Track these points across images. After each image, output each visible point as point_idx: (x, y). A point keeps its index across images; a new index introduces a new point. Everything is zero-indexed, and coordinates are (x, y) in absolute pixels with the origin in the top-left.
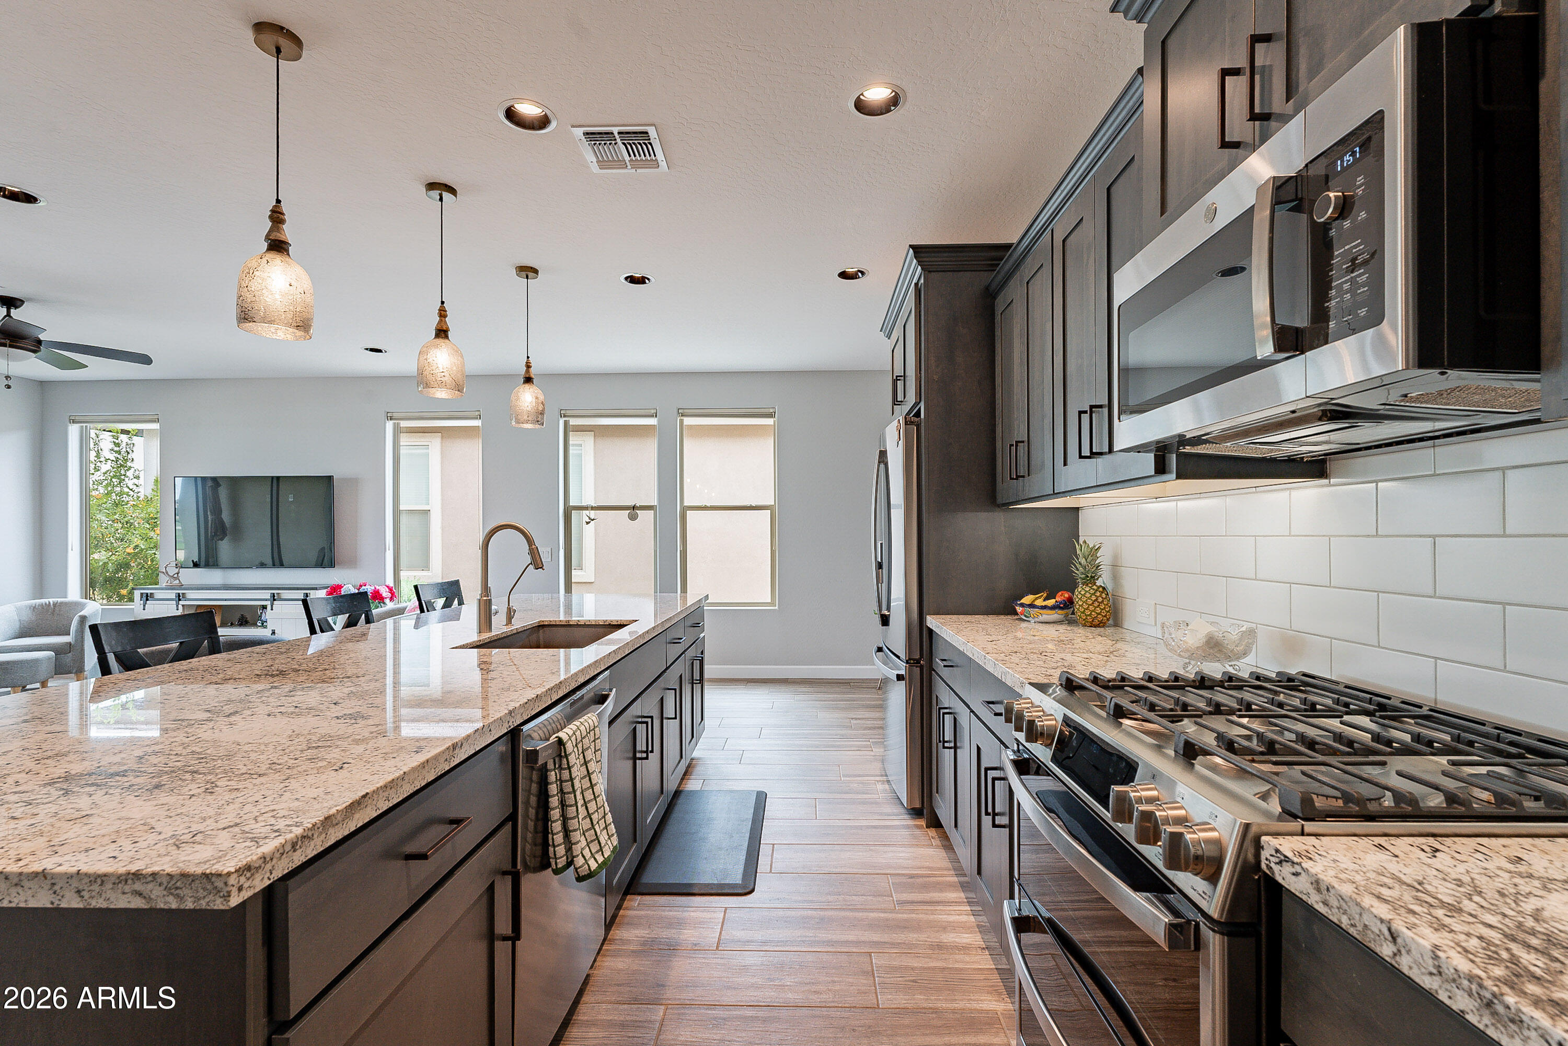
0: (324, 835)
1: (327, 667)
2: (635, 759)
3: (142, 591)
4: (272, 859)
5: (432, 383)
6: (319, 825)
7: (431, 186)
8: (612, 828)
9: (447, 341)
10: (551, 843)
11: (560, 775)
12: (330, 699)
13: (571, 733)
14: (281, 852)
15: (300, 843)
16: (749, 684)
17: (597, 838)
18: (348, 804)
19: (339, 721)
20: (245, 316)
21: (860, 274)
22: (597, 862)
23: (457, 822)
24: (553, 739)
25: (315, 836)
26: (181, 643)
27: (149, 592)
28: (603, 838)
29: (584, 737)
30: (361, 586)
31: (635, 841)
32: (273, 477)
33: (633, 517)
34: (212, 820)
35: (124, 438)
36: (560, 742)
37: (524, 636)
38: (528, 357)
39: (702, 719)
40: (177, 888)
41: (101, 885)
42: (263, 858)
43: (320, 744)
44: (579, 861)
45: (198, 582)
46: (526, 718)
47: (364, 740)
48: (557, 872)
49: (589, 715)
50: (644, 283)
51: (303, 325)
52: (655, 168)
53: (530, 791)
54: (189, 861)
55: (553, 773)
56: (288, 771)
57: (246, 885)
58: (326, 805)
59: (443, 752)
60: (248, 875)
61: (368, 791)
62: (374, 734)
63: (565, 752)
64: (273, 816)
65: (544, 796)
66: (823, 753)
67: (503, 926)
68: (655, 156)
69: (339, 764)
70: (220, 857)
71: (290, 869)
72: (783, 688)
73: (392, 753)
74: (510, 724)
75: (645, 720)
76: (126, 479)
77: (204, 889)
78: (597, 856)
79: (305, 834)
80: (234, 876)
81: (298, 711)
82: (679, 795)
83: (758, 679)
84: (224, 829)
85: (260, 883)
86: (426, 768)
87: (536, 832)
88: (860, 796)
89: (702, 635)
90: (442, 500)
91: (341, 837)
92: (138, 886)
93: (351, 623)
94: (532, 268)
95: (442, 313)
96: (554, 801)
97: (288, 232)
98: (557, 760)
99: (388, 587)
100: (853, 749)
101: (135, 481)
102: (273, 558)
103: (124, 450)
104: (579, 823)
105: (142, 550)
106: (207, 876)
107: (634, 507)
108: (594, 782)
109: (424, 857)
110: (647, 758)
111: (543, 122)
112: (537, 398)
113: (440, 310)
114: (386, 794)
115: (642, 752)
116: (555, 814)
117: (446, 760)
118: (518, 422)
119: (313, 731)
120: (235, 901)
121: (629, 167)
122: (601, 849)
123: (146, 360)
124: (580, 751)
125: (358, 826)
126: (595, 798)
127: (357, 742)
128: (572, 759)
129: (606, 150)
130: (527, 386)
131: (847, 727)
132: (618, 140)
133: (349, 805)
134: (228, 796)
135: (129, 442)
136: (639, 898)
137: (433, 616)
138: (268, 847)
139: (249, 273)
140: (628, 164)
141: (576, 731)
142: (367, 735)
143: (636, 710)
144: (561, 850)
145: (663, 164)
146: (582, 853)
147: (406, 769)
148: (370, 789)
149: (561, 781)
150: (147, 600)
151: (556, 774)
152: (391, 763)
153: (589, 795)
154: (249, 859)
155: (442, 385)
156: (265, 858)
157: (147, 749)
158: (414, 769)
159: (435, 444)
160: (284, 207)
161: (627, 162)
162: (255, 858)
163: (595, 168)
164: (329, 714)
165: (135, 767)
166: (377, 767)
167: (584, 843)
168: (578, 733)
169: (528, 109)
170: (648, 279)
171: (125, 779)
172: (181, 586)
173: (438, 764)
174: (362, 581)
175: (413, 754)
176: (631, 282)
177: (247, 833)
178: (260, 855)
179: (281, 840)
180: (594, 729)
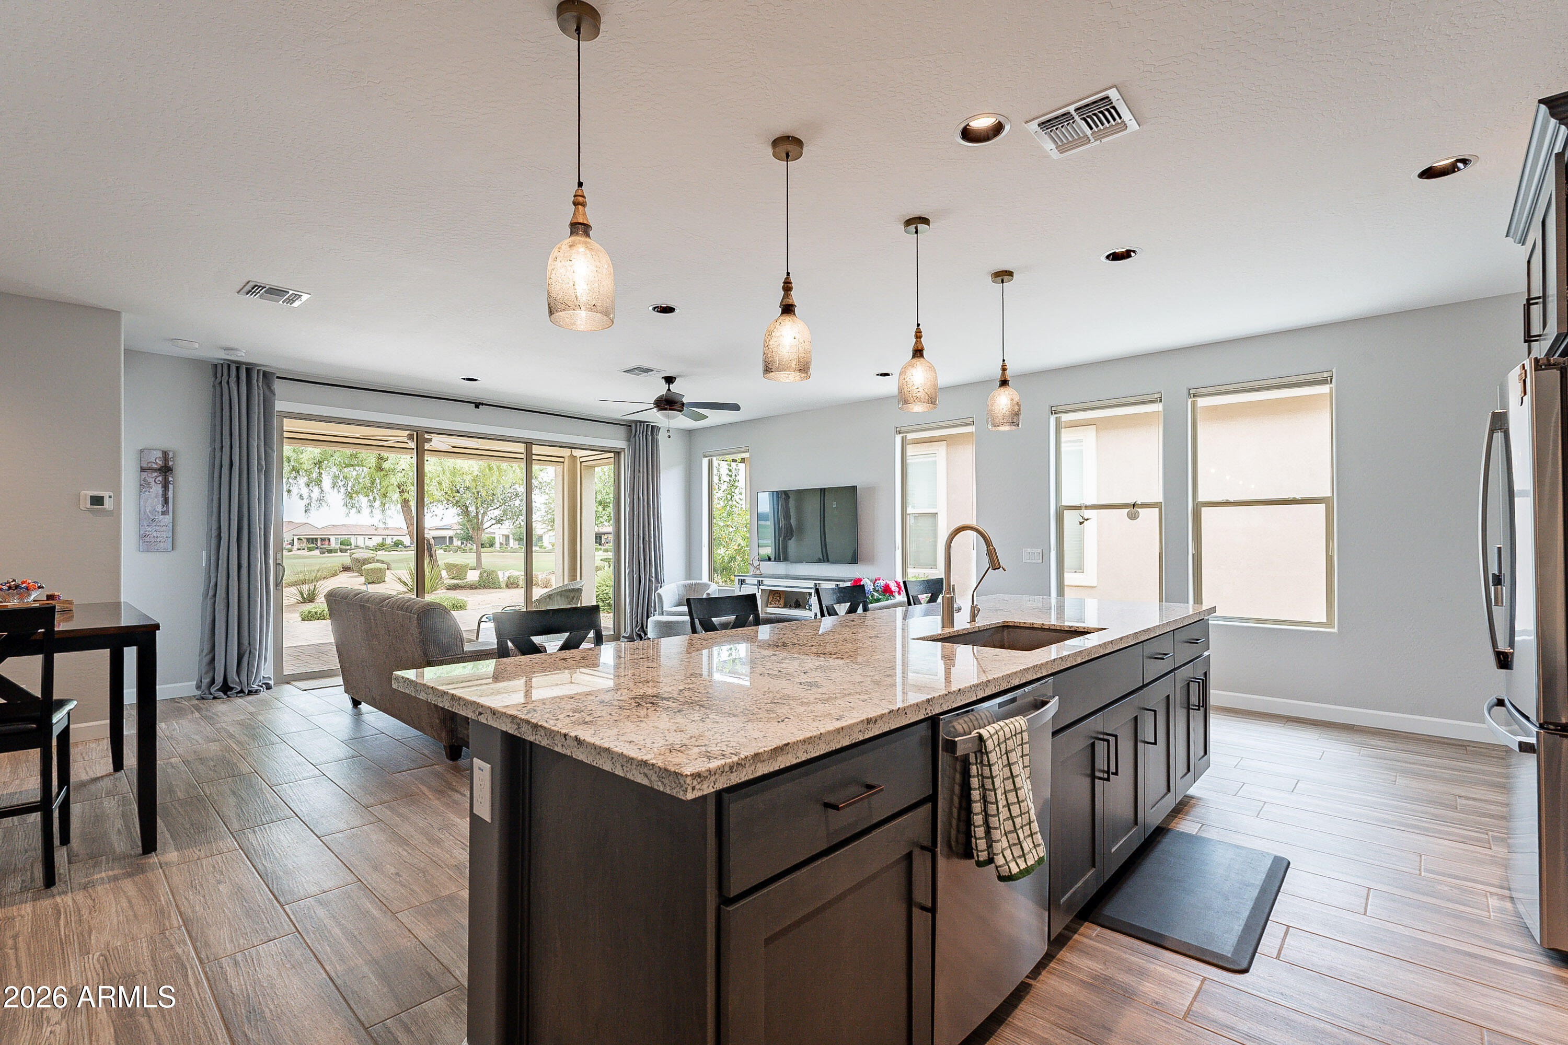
0: (753, 767)
1: (814, 644)
2: (1093, 777)
3: (740, 578)
4: (715, 774)
5: (909, 399)
6: (750, 758)
7: (909, 222)
8: (1039, 838)
9: (922, 359)
10: (973, 835)
11: (982, 770)
12: (803, 669)
13: (992, 731)
14: (721, 770)
15: (735, 768)
16: (1289, 723)
17: (1020, 843)
18: (773, 747)
19: (800, 686)
20: (768, 370)
21: (1460, 165)
22: (1019, 867)
23: (870, 787)
24: (974, 734)
25: (747, 766)
26: (737, 616)
27: (743, 578)
28: (1027, 845)
29: (1008, 739)
30: (876, 580)
31: (1094, 866)
32: (821, 489)
33: (1133, 517)
34: (695, 739)
35: (733, 464)
36: (980, 738)
37: (987, 634)
38: (1004, 360)
39: (1205, 753)
40: (663, 778)
41: (631, 765)
42: (709, 771)
43: (780, 701)
44: (1000, 860)
45: (771, 572)
46: (946, 709)
47: (808, 704)
48: (980, 864)
49: (1017, 718)
50: (1130, 256)
51: (804, 368)
52: (1124, 130)
53: (954, 780)
54: (671, 762)
55: (974, 767)
56: (751, 716)
57: (697, 787)
58: (759, 745)
59: (858, 724)
60: (699, 780)
61: (789, 741)
62: (817, 700)
63: (986, 749)
64: (726, 745)
65: (966, 788)
66: (1395, 833)
67: (921, 895)
68: (1120, 118)
69: (782, 718)
70: (687, 764)
71: (728, 785)
72: (1344, 736)
73: (821, 717)
74: (928, 711)
75: (1106, 737)
76: (735, 495)
77: (675, 783)
78: (1019, 861)
79: (739, 762)
80: (689, 778)
81: (780, 675)
82: (1165, 834)
83: (1303, 719)
84: (698, 746)
85: (707, 788)
86: (841, 734)
87: (959, 819)
88: (1450, 905)
89: (1206, 654)
90: (948, 504)
91: (767, 772)
92: (646, 771)
93: (852, 610)
94: (1006, 271)
95: (918, 334)
96: (976, 795)
97: (796, 297)
98: (978, 755)
99: (896, 582)
100: (1452, 838)
101: (740, 496)
102: (823, 554)
103: (734, 474)
104: (1002, 822)
105: (742, 547)
106: (676, 774)
107: (1134, 505)
108: (1018, 786)
109: (836, 808)
110: (1108, 779)
111: (998, 129)
112: (1012, 400)
113: (916, 332)
114: (805, 747)
115: (1103, 771)
116: (977, 807)
117: (860, 731)
118: (994, 425)
119: (781, 690)
120: (690, 796)
121: (1092, 140)
122: (1024, 855)
123: (736, 407)
124: (1003, 751)
125: (781, 767)
126: (1019, 802)
127: (803, 704)
128: (993, 757)
129: (1064, 132)
130: (1002, 389)
131: (1447, 806)
132: (1077, 118)
133: (774, 749)
134: (710, 726)
135: (737, 468)
136: (1099, 929)
137: (917, 609)
138: (714, 764)
139: (769, 334)
140: (1091, 138)
141: (999, 731)
142: (812, 700)
143: (1096, 724)
144: (982, 844)
145: (1133, 125)
146: (1002, 852)
147: (823, 731)
148: (791, 740)
149: (983, 777)
150: (742, 584)
151: (977, 768)
152: (815, 724)
153: (1012, 797)
154: (700, 769)
155: (918, 400)
156: (710, 772)
157: (686, 686)
158: (829, 733)
159: (941, 450)
160: (792, 280)
161: (1090, 136)
162: (704, 769)
163: (1055, 154)
164: (797, 679)
165: (675, 696)
166: (805, 725)
167: (1005, 844)
168: (1001, 733)
169: (981, 123)
170: (1134, 252)
171: (668, 703)
172: (761, 575)
173: (852, 733)
174: (877, 576)
175: (834, 720)
176: (1114, 259)
177: (708, 752)
178: (707, 768)
179: (723, 762)
180: (1021, 733)
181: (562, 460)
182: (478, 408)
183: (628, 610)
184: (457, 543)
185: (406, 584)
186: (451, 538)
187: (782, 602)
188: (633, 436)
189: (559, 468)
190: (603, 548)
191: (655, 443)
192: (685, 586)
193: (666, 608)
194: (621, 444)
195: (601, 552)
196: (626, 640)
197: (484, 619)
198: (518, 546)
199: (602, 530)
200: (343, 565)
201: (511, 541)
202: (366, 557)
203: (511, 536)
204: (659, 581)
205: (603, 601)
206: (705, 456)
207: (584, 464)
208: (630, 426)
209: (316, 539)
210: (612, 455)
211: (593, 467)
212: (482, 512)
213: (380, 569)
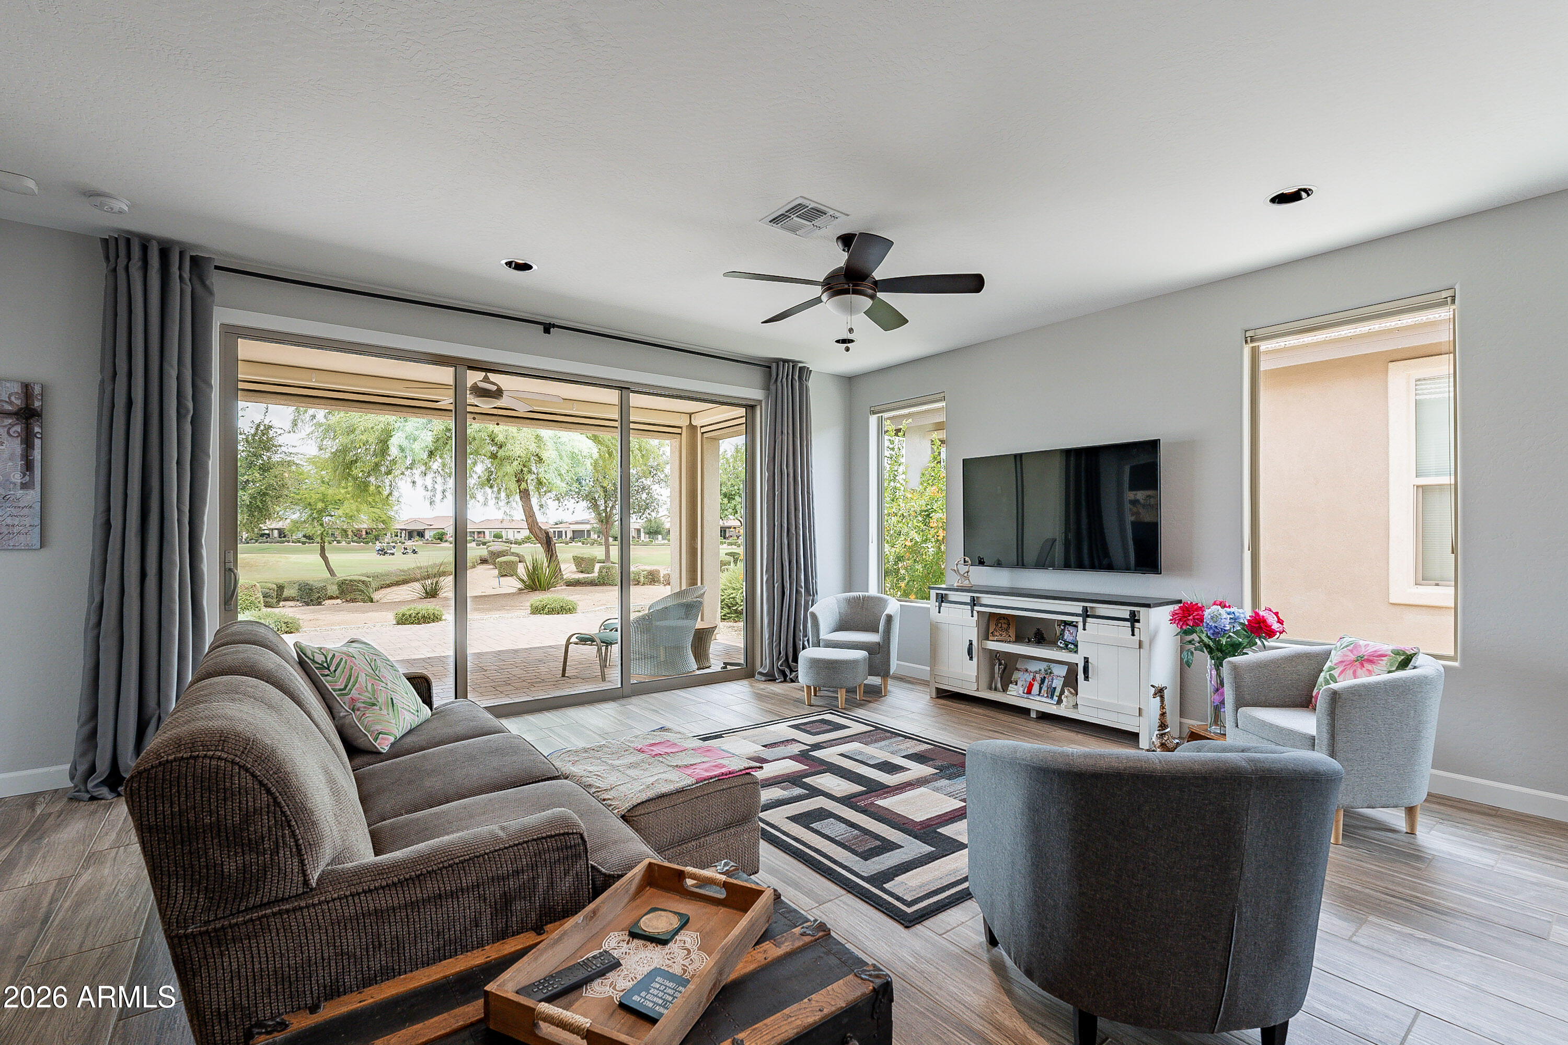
181: (679, 431)
182: (549, 333)
183: (766, 635)
184: (594, 536)
185: (522, 581)
186: (588, 531)
187: (1012, 632)
188: (773, 380)
189: (675, 442)
190: (727, 541)
191: (804, 391)
192: (849, 601)
193: (824, 635)
194: (755, 393)
195: (725, 545)
196: (763, 679)
197: (574, 639)
198: (648, 540)
199: (727, 524)
200: (481, 557)
201: (642, 535)
202: (500, 550)
203: (642, 530)
204: (811, 592)
205: (729, 608)
206: (874, 413)
207: (705, 435)
208: (770, 367)
209: (474, 532)
210: (742, 411)
211: (716, 439)
212: (610, 505)
213: (513, 562)
